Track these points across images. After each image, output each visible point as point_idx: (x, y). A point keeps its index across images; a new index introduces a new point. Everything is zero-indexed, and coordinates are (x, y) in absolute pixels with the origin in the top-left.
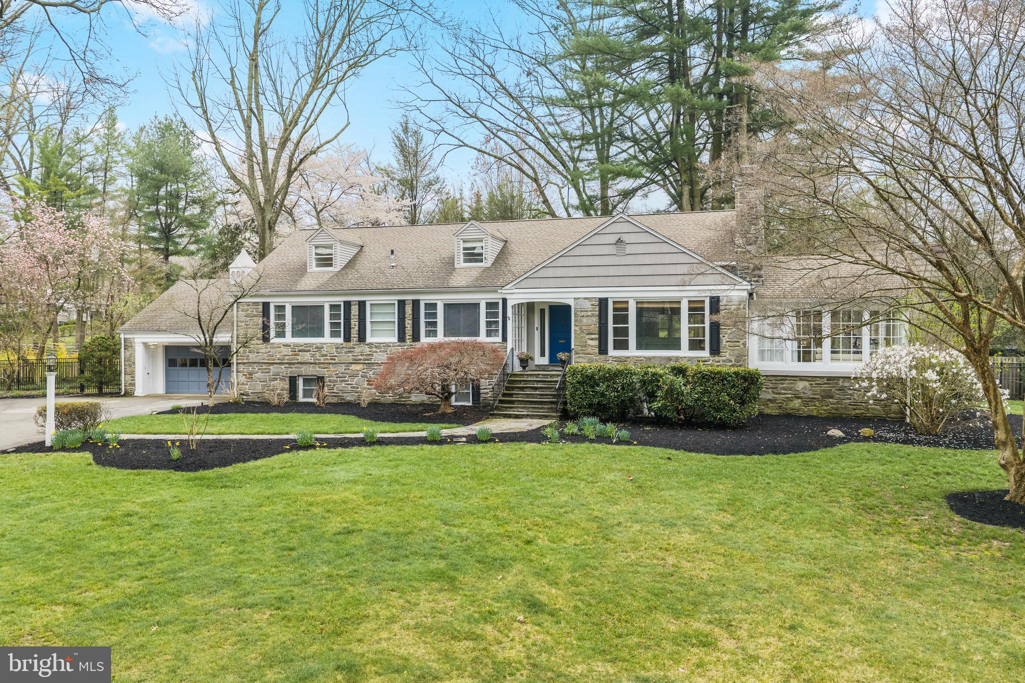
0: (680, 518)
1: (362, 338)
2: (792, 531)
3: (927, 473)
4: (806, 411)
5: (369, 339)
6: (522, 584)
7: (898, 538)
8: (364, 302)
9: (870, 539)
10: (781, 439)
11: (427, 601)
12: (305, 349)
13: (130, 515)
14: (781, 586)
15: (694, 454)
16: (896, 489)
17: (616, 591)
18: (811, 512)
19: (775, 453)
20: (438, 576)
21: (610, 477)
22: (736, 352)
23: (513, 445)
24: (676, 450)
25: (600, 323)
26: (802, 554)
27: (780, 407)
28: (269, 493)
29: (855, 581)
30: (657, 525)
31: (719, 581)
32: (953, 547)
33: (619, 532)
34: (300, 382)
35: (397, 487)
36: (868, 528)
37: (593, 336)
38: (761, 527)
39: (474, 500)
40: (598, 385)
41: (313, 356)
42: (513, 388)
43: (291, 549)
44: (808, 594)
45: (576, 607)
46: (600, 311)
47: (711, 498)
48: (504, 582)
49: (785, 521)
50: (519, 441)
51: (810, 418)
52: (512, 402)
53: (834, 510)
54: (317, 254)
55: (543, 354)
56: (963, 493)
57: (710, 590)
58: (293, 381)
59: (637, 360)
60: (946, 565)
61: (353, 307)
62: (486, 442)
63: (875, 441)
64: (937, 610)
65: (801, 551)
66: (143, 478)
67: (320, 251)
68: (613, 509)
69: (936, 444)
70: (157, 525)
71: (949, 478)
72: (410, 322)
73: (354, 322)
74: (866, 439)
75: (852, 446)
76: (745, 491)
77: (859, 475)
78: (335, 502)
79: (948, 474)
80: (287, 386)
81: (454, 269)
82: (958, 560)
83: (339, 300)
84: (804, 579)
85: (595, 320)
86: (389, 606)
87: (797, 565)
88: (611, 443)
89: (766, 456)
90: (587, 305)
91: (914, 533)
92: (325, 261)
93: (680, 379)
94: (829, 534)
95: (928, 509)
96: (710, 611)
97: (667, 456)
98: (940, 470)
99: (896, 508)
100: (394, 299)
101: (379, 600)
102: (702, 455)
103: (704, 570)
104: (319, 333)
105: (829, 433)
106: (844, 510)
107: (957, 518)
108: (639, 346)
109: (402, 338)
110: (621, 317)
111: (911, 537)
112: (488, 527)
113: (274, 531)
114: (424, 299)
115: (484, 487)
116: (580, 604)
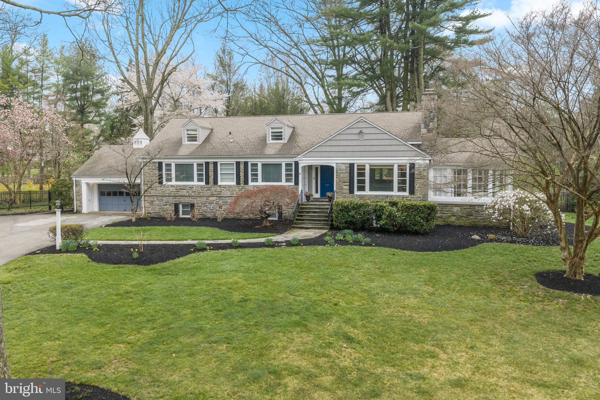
0: (407, 289)
1: (216, 182)
2: (463, 296)
3: (524, 261)
4: (458, 223)
5: (220, 183)
6: (339, 328)
7: (514, 298)
8: (217, 163)
9: (501, 300)
10: (448, 241)
11: (297, 337)
12: (183, 188)
13: (128, 293)
14: (463, 326)
15: (406, 252)
16: (510, 271)
17: (385, 330)
18: (471, 285)
19: (447, 250)
20: (297, 324)
21: (366, 266)
22: (423, 193)
23: (312, 247)
24: (396, 249)
25: (350, 177)
26: (470, 309)
27: (444, 221)
28: (194, 278)
29: (497, 323)
30: (397, 294)
31: (433, 324)
32: (540, 303)
33: (379, 298)
34: (181, 207)
35: (260, 274)
36: (499, 293)
37: (346, 184)
38: (448, 294)
39: (301, 281)
40: (350, 212)
41: (188, 192)
42: (303, 212)
43: (220, 311)
44: (476, 330)
45: (368, 339)
46: (350, 170)
47: (420, 278)
48: (331, 326)
49: (459, 290)
50: (314, 245)
51: (460, 227)
52: (303, 220)
53: (482, 283)
54: (188, 134)
55: (317, 192)
56: (543, 273)
57: (430, 329)
58: (176, 206)
59: (370, 197)
60: (539, 313)
61: (210, 165)
62: (296, 245)
63: (496, 242)
64: (537, 337)
65: (469, 307)
66: (123, 270)
67: (189, 132)
68: (373, 285)
69: (527, 243)
70: (145, 298)
71: (535, 264)
72: (243, 174)
73: (211, 173)
74: (491, 241)
75: (485, 245)
76: (436, 273)
77: (491, 263)
78: (231, 283)
79: (535, 261)
80: (173, 209)
81: (266, 144)
82: (544, 310)
83: (203, 161)
84: (473, 322)
85: (347, 175)
86: (280, 341)
87: (468, 315)
88: (361, 245)
89: (442, 252)
90: (343, 167)
91: (522, 296)
92: (193, 138)
93: (395, 209)
94: (481, 297)
95: (527, 282)
96: (432, 340)
97: (392, 253)
98: (531, 259)
99: (511, 281)
100: (233, 161)
101: (274, 338)
102: (410, 252)
103: (424, 318)
104: (191, 179)
105: (473, 237)
106: (486, 283)
107: (541, 287)
108: (371, 189)
109: (238, 183)
110: (361, 174)
111: (521, 298)
112: (313, 296)
113: (208, 301)
114: (251, 161)
115: (303, 273)
116: (370, 337)
